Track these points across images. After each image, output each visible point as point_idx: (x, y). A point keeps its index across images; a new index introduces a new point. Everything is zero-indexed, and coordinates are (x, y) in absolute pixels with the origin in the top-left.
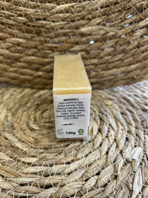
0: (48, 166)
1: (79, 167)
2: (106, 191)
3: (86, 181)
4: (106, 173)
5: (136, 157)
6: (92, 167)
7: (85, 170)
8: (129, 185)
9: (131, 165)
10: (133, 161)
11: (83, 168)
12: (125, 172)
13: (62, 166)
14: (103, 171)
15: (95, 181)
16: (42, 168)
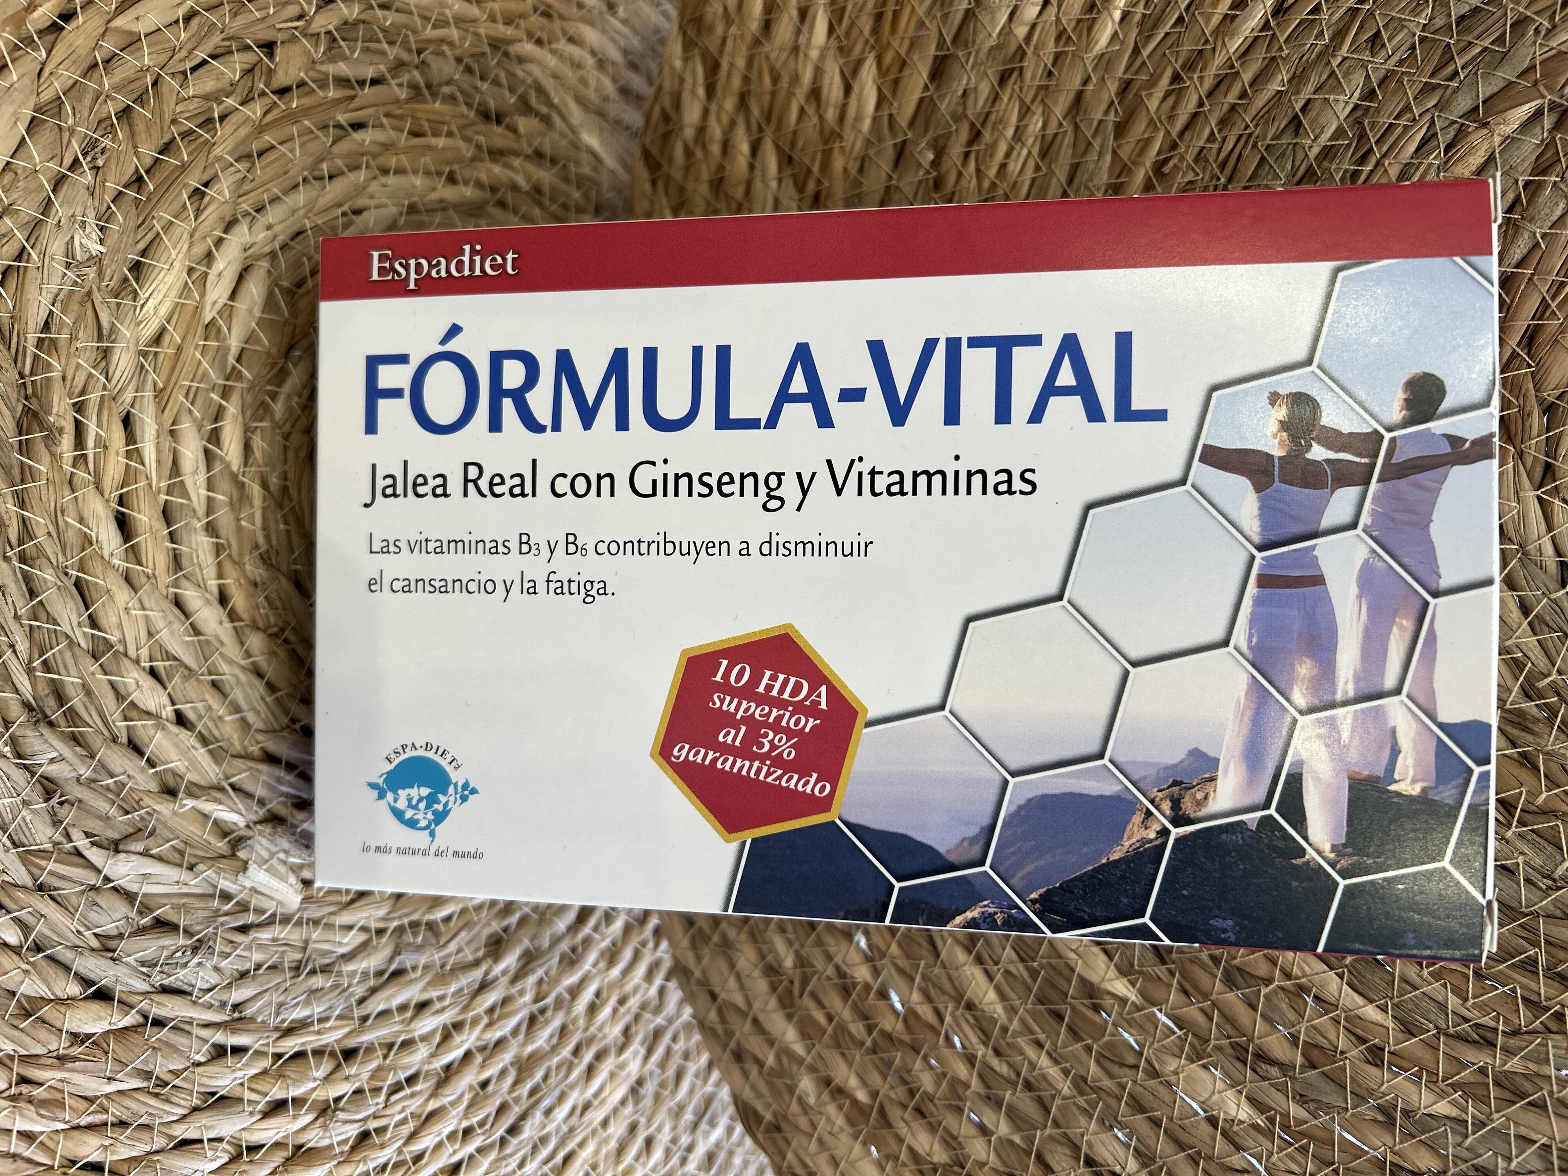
0: (208, 515)
1: (207, 641)
2: (116, 748)
3: (153, 673)
4: (185, 752)
5: (257, 877)
6: (208, 697)
7: (193, 665)
8: (138, 840)
9: (224, 857)
10: (240, 863)
11: (206, 660)
12: (192, 828)
13: (210, 572)
14: (193, 741)
15: (151, 706)
16: (197, 491)
